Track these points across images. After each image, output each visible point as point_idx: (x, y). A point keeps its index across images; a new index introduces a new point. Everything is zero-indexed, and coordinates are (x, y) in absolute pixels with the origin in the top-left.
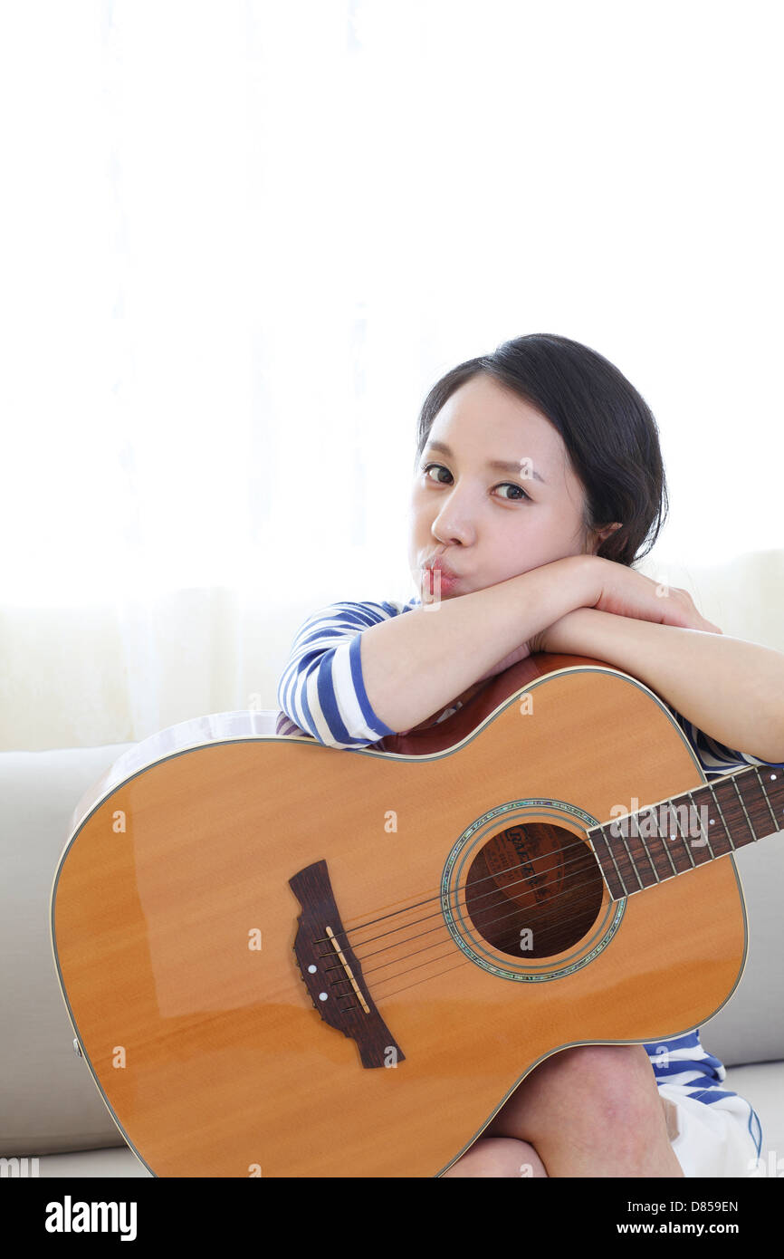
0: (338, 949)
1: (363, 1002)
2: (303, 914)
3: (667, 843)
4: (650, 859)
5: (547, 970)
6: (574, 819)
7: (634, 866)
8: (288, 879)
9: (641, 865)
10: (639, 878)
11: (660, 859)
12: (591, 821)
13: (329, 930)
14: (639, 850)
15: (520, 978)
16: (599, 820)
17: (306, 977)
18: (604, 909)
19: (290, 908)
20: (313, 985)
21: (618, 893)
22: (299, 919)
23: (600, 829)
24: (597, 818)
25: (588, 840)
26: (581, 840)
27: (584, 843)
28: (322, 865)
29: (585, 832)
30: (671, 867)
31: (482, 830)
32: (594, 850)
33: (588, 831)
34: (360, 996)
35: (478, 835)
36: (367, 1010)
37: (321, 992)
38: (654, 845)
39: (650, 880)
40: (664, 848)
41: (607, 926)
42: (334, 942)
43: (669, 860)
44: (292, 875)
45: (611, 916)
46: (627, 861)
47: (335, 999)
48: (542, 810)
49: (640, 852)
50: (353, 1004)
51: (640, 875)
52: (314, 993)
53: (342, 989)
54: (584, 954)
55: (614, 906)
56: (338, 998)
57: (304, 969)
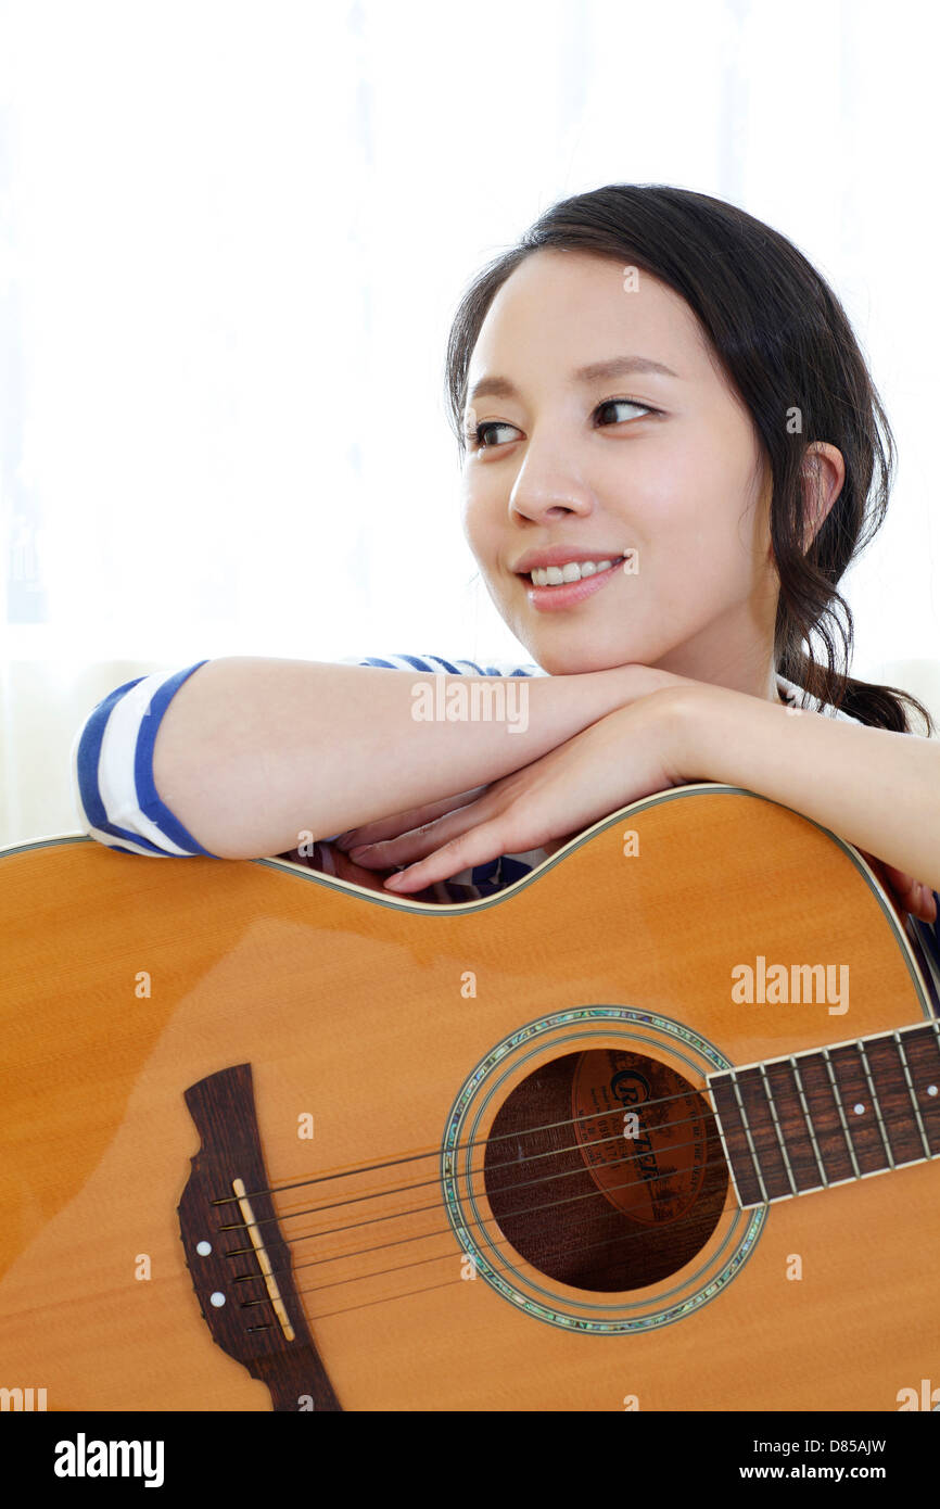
0: (249, 1218)
1: (284, 1319)
2: (201, 1152)
3: (847, 1117)
4: (814, 1141)
5: (614, 1315)
6: (689, 1054)
7: (784, 1149)
8: (186, 1086)
9: (797, 1151)
10: (790, 1172)
11: (832, 1144)
12: (716, 1059)
13: (239, 1186)
14: (796, 1123)
15: (564, 1321)
16: (732, 1059)
17: (193, 1261)
18: (726, 1219)
19: (182, 1139)
20: (203, 1276)
21: (751, 1196)
22: (194, 1160)
23: (729, 1076)
24: (729, 1056)
25: (707, 1090)
26: (695, 1089)
27: (699, 1095)
28: (246, 1069)
29: (704, 1077)
30: (850, 1161)
31: (524, 1050)
32: (715, 1109)
33: (708, 1077)
34: (279, 1307)
35: (517, 1056)
36: (290, 1334)
37: (215, 1291)
38: (824, 1118)
39: (809, 1179)
40: (841, 1126)
41: (728, 1250)
42: (245, 1207)
43: (847, 1150)
44: (193, 1082)
45: (737, 1234)
46: (772, 1140)
47: (237, 1307)
48: (633, 1029)
49: (798, 1127)
50: (268, 1322)
51: (793, 1167)
52: (202, 1292)
53: (252, 1293)
54: (681, 1295)
55: (744, 1219)
56: (244, 1306)
57: (189, 1247)
